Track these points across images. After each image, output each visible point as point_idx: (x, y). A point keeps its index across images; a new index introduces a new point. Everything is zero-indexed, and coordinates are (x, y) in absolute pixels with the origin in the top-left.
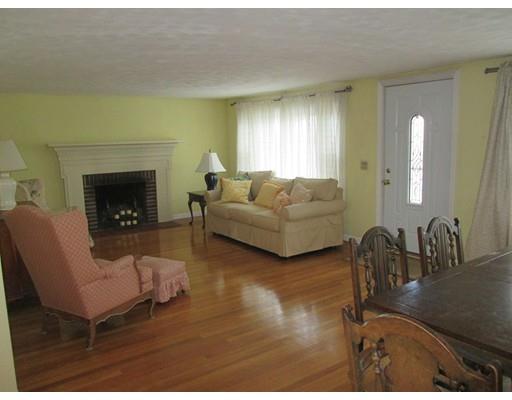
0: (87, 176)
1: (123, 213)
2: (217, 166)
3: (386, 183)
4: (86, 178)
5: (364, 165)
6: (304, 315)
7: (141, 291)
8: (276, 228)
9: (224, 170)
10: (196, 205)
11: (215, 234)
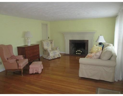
1: (78, 51)
9: (105, 42)
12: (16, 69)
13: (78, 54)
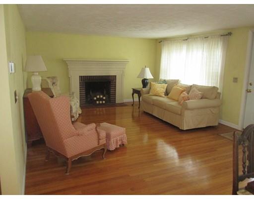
0: (81, 76)
1: (98, 97)
2: (149, 76)
3: (248, 91)
4: (81, 77)
5: (235, 80)
6: (191, 162)
7: (98, 144)
8: (180, 113)
9: (153, 78)
10: (136, 95)
11: (144, 112)
12: (96, 148)
13: (101, 102)
